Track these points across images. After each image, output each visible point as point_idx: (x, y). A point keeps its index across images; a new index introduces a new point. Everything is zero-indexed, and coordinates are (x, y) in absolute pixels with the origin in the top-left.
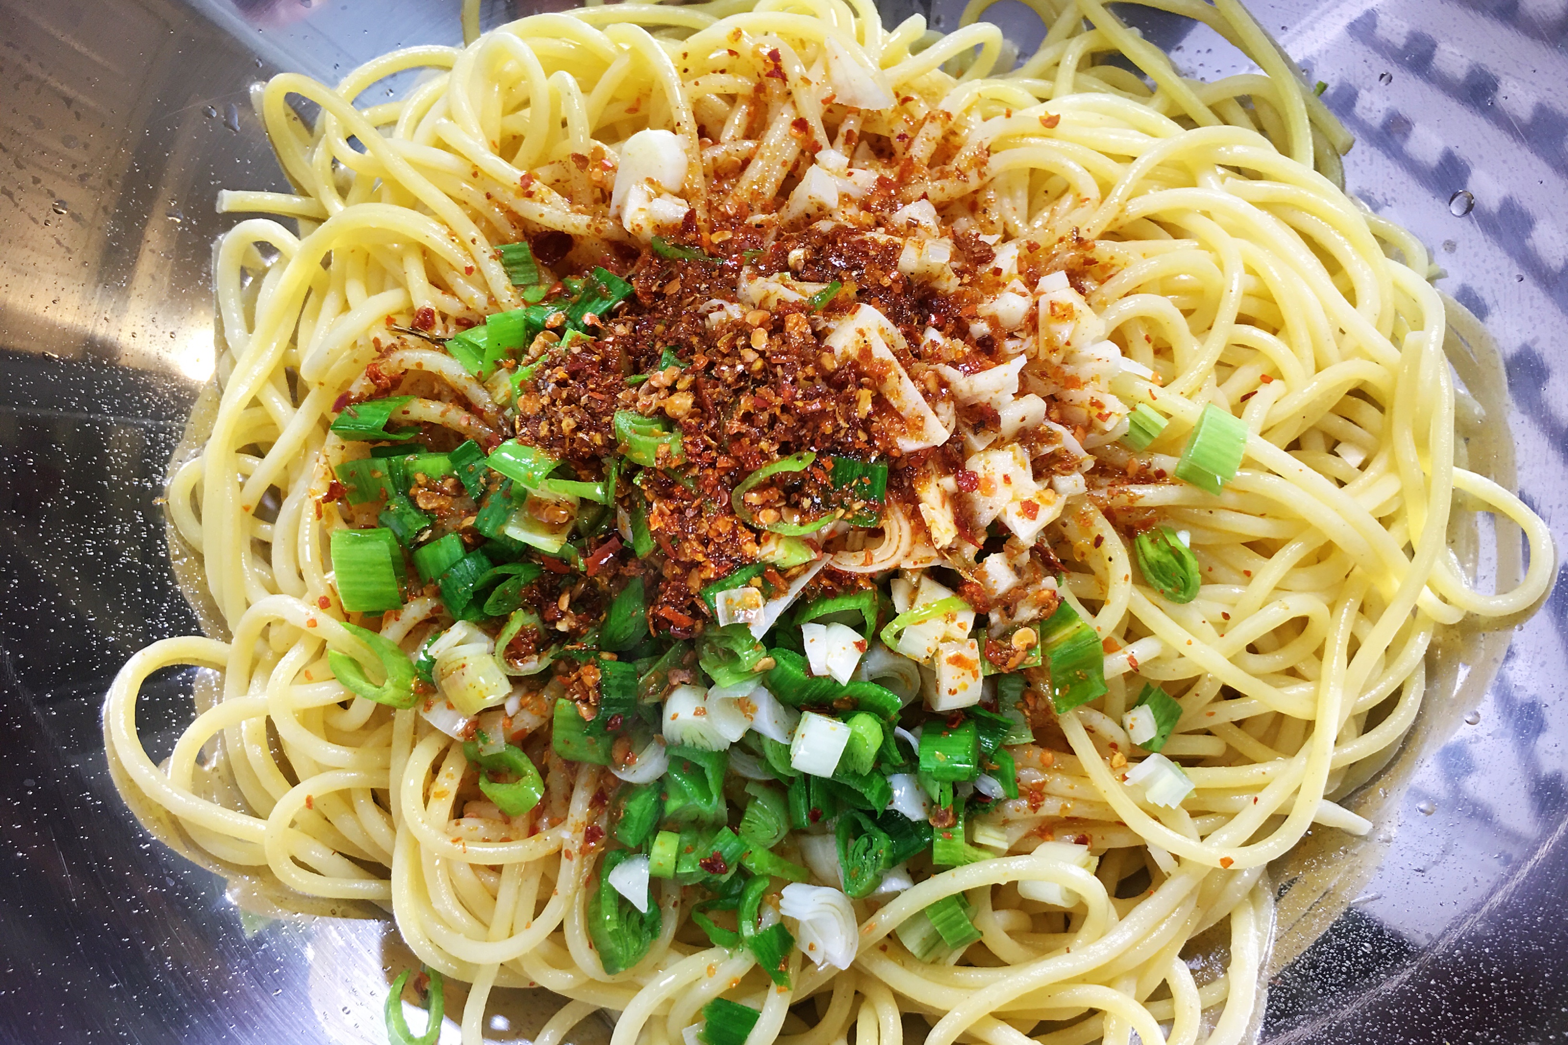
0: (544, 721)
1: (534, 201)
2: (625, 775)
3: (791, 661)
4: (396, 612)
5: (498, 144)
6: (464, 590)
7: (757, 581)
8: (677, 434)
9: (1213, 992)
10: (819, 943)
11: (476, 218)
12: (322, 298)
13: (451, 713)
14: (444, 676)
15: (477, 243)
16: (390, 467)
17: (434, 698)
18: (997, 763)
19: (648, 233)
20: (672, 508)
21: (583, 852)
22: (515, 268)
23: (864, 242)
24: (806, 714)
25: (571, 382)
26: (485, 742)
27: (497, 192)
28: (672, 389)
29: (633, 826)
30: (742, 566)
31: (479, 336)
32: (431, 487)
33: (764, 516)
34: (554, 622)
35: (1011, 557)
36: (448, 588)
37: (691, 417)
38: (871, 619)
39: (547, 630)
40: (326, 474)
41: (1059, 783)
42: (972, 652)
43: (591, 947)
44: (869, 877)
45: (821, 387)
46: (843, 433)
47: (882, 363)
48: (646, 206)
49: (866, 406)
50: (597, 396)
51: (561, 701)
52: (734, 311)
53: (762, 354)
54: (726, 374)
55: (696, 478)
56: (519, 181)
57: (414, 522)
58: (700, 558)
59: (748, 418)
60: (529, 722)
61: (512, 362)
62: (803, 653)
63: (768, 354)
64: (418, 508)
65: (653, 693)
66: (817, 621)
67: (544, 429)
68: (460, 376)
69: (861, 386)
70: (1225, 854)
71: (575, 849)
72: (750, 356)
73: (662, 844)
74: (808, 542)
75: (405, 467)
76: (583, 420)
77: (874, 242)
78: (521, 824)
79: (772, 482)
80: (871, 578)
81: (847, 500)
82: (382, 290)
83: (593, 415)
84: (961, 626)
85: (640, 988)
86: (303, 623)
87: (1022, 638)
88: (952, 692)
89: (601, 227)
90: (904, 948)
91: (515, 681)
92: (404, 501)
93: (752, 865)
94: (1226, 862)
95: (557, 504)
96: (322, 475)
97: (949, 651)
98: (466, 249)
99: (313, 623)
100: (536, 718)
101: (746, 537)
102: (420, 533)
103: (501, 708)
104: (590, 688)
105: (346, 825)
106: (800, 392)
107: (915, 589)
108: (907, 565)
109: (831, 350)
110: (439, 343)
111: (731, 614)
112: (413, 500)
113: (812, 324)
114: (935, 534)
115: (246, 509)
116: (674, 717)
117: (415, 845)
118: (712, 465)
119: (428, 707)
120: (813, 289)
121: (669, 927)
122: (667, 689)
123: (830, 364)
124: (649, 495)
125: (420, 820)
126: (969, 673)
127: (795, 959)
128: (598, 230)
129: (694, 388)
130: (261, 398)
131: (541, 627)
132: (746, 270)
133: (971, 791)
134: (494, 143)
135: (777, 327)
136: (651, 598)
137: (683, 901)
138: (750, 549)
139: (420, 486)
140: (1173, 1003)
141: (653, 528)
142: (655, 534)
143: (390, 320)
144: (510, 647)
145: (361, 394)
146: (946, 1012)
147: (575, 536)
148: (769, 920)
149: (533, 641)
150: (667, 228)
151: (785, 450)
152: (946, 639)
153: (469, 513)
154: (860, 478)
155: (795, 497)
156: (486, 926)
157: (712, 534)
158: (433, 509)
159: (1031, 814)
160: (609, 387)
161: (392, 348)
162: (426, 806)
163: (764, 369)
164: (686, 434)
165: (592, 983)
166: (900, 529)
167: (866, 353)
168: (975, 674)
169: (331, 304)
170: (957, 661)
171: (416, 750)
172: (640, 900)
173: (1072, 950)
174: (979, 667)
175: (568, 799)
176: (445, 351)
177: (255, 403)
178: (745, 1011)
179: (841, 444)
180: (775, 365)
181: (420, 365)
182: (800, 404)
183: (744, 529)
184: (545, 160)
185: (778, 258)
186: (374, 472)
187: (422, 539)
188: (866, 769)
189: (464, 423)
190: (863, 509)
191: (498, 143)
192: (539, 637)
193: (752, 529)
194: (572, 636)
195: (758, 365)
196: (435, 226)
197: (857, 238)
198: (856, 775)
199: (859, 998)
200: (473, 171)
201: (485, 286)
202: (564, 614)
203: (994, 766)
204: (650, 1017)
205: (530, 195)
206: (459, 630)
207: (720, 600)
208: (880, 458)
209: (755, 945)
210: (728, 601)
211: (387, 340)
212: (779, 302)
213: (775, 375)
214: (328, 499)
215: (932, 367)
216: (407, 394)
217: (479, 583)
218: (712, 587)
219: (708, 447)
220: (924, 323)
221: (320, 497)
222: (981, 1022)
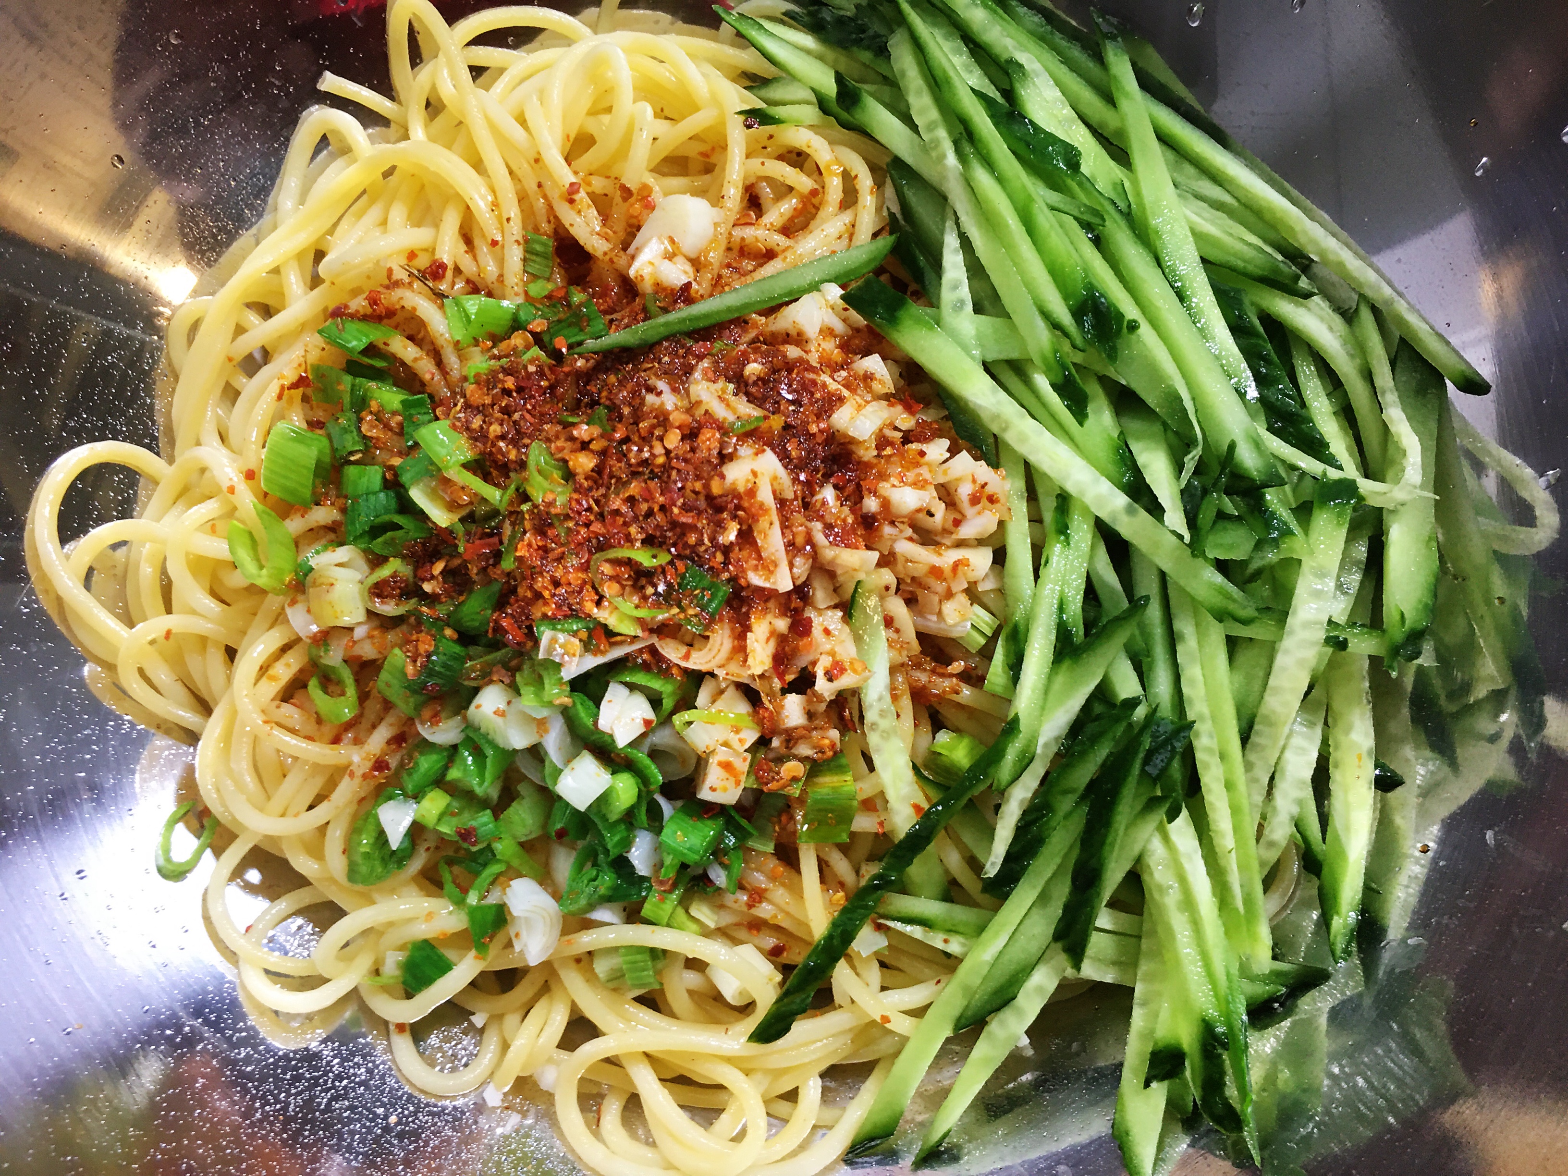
0: (380, 656)
1: (573, 209)
2: (426, 731)
3: (587, 708)
4: (304, 509)
5: (572, 139)
6: (364, 520)
7: (584, 634)
8: (570, 487)
9: (829, 1114)
10: (524, 934)
11: (522, 198)
12: (372, 202)
13: (308, 616)
14: (314, 584)
15: (511, 222)
16: (353, 385)
17: (300, 598)
18: (729, 859)
19: (647, 287)
20: (540, 544)
21: (365, 776)
22: (534, 258)
23: (814, 383)
24: (585, 752)
25: (515, 394)
26: (327, 651)
27: (547, 184)
28: (584, 446)
29: (416, 777)
30: (577, 617)
31: (473, 304)
32: (378, 417)
33: (609, 587)
34: (424, 580)
35: (809, 702)
36: (353, 511)
37: (586, 479)
38: (668, 704)
39: (416, 584)
40: (300, 365)
41: (780, 895)
42: (742, 765)
43: (344, 853)
44: (583, 902)
45: (702, 503)
46: (703, 548)
47: (761, 505)
48: (657, 262)
49: (731, 535)
50: (528, 416)
51: (397, 651)
52: (669, 401)
53: (668, 452)
54: (632, 455)
55: (569, 529)
56: (567, 186)
57: (351, 442)
58: (546, 594)
59: (631, 500)
60: (368, 651)
61: (490, 344)
62: (598, 706)
63: (672, 455)
64: (359, 429)
65: (474, 679)
66: (627, 685)
67: (477, 422)
68: (442, 335)
69: (734, 517)
70: (887, 1014)
71: (359, 773)
72: (659, 450)
73: (432, 800)
74: (640, 621)
75: (366, 390)
76: (508, 433)
77: (824, 385)
78: (328, 731)
79: (629, 563)
80: (686, 671)
81: (685, 602)
82: (418, 225)
83: (518, 432)
84: (740, 740)
85: (373, 903)
86: (225, 485)
87: (792, 768)
88: (713, 789)
89: (615, 260)
90: (592, 970)
91: (371, 614)
92: (354, 417)
93: (498, 846)
94: (885, 1019)
95: (463, 488)
96: (296, 365)
97: (722, 754)
98: (501, 224)
99: (232, 490)
100: (375, 651)
101: (589, 595)
102: (352, 453)
103: (350, 629)
104: (420, 655)
105: (194, 664)
106: (682, 500)
107: (722, 692)
108: (721, 673)
109: (723, 477)
110: (439, 296)
111: (550, 650)
112: (360, 420)
113: (723, 445)
114: (750, 661)
115: (230, 360)
116: (478, 707)
117: (234, 713)
118: (587, 525)
119: (293, 603)
120: (746, 409)
121: (416, 864)
122: (486, 678)
123: (716, 488)
124: (528, 525)
125: (245, 692)
126: (732, 780)
127: (500, 939)
128: (611, 261)
129: (603, 453)
130: (282, 270)
131: (411, 580)
132: (705, 363)
133: (701, 872)
134: (568, 136)
135: (691, 435)
136: (500, 604)
137: (437, 848)
138: (590, 607)
139: (371, 413)
140: (794, 1109)
141: (518, 554)
142: (520, 559)
143: (412, 255)
144: (377, 585)
145: (357, 311)
146: (604, 1035)
147: (469, 519)
148: (492, 899)
149: (400, 588)
150: (664, 289)
151: (649, 541)
152: (726, 744)
153: (400, 454)
154: (703, 589)
155: (643, 581)
156: (269, 798)
157: (563, 581)
158: (372, 438)
159: (745, 909)
160: (542, 415)
161: (397, 284)
162: (255, 684)
163: (663, 466)
164: (576, 490)
165: (333, 881)
166: (722, 644)
167: (752, 492)
168: (738, 783)
169: (374, 214)
170: (727, 766)
171: (271, 632)
172: (396, 835)
173: (730, 1033)
174: (743, 778)
175: (374, 727)
176: (442, 307)
177: (276, 271)
178: (441, 958)
179: (698, 555)
180: (673, 468)
181: (414, 309)
182: (676, 510)
183: (590, 589)
184: (604, 171)
185: (739, 364)
186: (339, 383)
187: (352, 458)
188: (614, 817)
189: (427, 377)
190: (696, 616)
191: (572, 137)
192: (407, 585)
193: (597, 592)
194: (431, 599)
195: (661, 460)
196: (484, 190)
197: (812, 376)
198: (604, 818)
199: (545, 989)
200: (537, 156)
201: (501, 262)
202: (433, 577)
203: (726, 860)
204: (372, 928)
205: (571, 201)
206: (344, 553)
207: (546, 635)
208: (729, 581)
209: (473, 912)
210: (554, 640)
211: (400, 274)
212: (707, 411)
213: (669, 477)
214: (294, 386)
215: (808, 524)
216: (396, 327)
217: (378, 520)
218: (546, 622)
219: (589, 509)
220: (827, 477)
221: (287, 383)
222: (631, 1055)
